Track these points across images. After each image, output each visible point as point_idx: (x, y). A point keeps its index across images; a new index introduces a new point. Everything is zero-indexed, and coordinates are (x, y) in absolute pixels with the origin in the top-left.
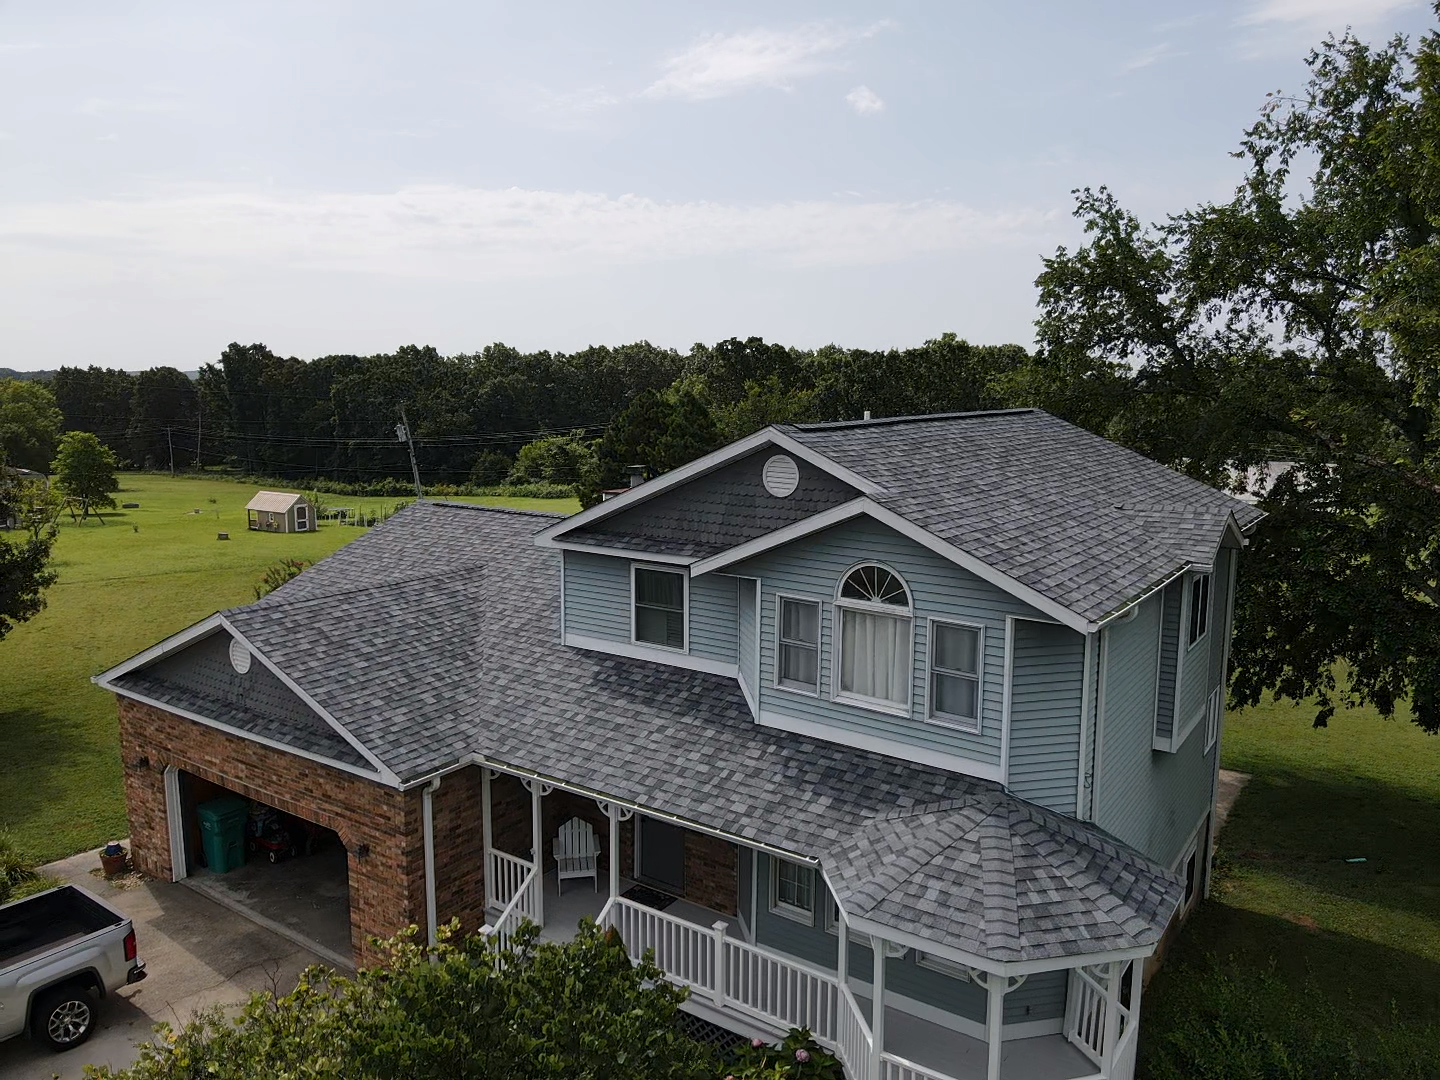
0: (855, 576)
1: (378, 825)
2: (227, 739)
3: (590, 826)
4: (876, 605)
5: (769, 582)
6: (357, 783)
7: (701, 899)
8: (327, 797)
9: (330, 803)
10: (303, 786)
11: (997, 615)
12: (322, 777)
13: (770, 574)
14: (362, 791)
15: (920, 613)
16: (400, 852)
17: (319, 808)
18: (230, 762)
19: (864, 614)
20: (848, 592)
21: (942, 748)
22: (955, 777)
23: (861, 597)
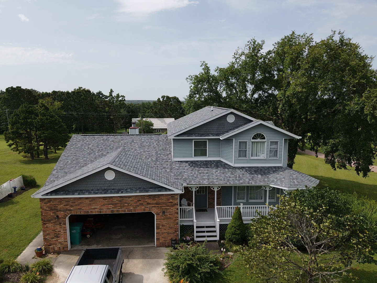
0: (255, 136)
1: (168, 205)
2: (104, 200)
3: (186, 199)
4: (259, 140)
5: (237, 139)
6: (160, 197)
7: (212, 207)
8: (148, 204)
9: (151, 205)
10: (139, 204)
11: (281, 139)
12: (147, 199)
13: (236, 137)
14: (163, 198)
15: (268, 140)
16: (176, 209)
17: (145, 207)
18: (105, 206)
19: (257, 142)
20: (253, 138)
21: (272, 163)
22: (275, 167)
23: (257, 139)
